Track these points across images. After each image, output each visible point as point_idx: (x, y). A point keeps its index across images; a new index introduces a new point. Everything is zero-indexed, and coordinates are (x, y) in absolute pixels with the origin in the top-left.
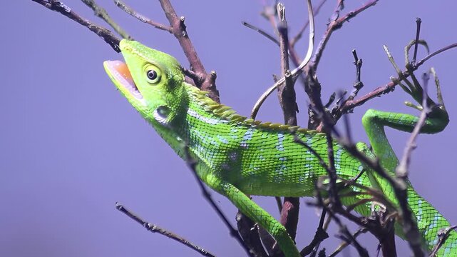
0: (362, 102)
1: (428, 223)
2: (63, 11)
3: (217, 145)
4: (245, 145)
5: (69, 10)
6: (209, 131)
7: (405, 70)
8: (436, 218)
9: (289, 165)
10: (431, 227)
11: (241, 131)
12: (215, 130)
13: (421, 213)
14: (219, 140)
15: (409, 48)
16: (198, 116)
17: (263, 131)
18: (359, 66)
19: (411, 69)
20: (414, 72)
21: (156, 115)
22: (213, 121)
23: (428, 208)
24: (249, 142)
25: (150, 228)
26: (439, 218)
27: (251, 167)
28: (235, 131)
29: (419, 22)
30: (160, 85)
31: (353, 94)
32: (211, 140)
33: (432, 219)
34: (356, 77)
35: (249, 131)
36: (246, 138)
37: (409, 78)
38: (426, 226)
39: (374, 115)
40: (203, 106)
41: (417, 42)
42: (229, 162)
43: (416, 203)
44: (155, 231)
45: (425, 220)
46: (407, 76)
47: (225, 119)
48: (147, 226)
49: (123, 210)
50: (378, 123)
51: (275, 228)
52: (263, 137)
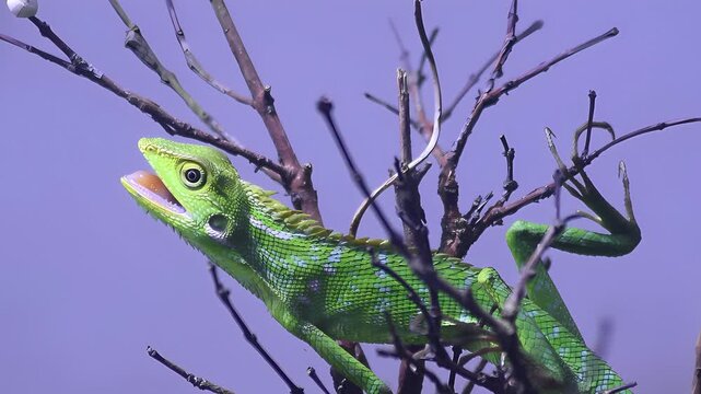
0: (513, 210)
1: (594, 384)
2: (91, 76)
3: (291, 270)
4: (330, 270)
5: (99, 75)
6: (279, 250)
7: (570, 165)
8: (606, 377)
9: (394, 298)
10: (599, 389)
11: (324, 249)
12: (288, 247)
13: (584, 369)
14: (294, 262)
15: (578, 134)
16: (264, 228)
17: (357, 250)
18: (510, 156)
19: (581, 163)
20: (585, 169)
21: (208, 230)
22: (285, 236)
23: (595, 362)
24: (336, 265)
25: (196, 384)
26: (611, 377)
27: (341, 302)
28: (317, 249)
29: (593, 96)
30: (207, 187)
31: (502, 199)
32: (284, 262)
33: (601, 377)
34: (506, 174)
35: (337, 250)
36: (331, 259)
37: (578, 177)
38: (591, 388)
39: (522, 228)
40: (270, 212)
41: (590, 125)
42: (309, 293)
43: (579, 354)
44: (203, 388)
45: (590, 379)
46: (576, 173)
47: (302, 233)
48: (192, 381)
49: (157, 357)
50: (526, 242)
51: (374, 387)
52: (357, 258)
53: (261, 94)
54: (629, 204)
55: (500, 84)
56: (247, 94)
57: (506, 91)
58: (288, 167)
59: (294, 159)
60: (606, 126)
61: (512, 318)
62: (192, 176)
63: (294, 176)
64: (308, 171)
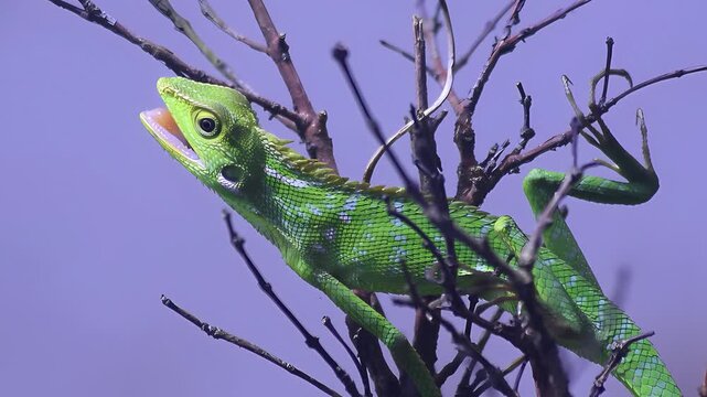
0: (530, 158)
1: (611, 333)
2: (104, 22)
3: (306, 217)
4: (346, 218)
5: (112, 21)
6: (294, 198)
7: (587, 112)
8: (624, 326)
9: (410, 247)
10: (616, 338)
11: (340, 197)
12: (303, 196)
13: (602, 318)
14: (311, 210)
15: (595, 82)
16: (279, 176)
17: (373, 198)
18: (527, 104)
19: (598, 111)
20: (603, 117)
21: (221, 179)
22: (300, 184)
23: (613, 311)
24: (352, 213)
25: (211, 333)
26: (629, 326)
27: (351, 253)
28: (333, 197)
29: (610, 43)
30: (221, 136)
31: (519, 147)
32: (299, 210)
33: (618, 327)
34: (523, 122)
35: (353, 199)
36: (347, 207)
37: (595, 125)
38: (609, 337)
39: (539, 176)
40: (286, 161)
41: (608, 72)
42: (325, 242)
43: (596, 303)
44: (217, 337)
45: (607, 329)
46: (593, 121)
47: (318, 181)
48: (206, 330)
49: (171, 305)
50: (543, 190)
51: (390, 336)
52: (372, 206)
53: (275, 41)
54: (646, 151)
55: (517, 30)
56: (261, 41)
57: (522, 38)
58: (304, 115)
59: (309, 107)
60: (624, 73)
61: (529, 267)
62: (206, 125)
63: (310, 124)
64: (323, 119)
